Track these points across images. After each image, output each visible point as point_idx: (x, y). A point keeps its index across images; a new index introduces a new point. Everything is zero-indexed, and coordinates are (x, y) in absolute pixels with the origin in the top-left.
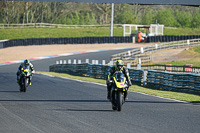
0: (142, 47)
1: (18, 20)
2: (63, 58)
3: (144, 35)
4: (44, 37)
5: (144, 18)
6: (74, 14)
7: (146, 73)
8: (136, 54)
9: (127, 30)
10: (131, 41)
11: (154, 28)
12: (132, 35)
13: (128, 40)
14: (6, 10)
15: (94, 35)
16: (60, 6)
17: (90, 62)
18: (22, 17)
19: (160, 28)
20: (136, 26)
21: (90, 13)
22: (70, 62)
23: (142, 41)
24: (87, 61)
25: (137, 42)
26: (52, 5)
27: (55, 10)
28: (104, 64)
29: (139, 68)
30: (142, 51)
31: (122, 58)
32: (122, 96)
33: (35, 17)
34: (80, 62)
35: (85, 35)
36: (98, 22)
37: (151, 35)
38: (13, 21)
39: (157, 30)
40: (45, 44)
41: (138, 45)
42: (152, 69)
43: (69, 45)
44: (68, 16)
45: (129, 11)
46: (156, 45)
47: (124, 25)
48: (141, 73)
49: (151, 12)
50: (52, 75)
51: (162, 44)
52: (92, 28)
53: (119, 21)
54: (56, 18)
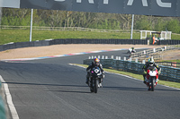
0: (154, 48)
1: (60, 24)
2: (94, 54)
3: (157, 39)
4: (80, 37)
5: (156, 26)
6: (104, 22)
8: (150, 53)
9: (143, 35)
10: (146, 44)
11: (164, 34)
12: (147, 39)
13: (144, 42)
14: (52, 16)
16: (93, 15)
17: (115, 58)
18: (64, 23)
19: (168, 34)
20: (151, 32)
21: (116, 21)
24: (112, 57)
25: (151, 44)
27: (89, 18)
28: (125, 59)
30: (154, 51)
31: (139, 55)
33: (74, 23)
34: (107, 58)
36: (122, 28)
37: (161, 39)
38: (57, 25)
39: (166, 35)
41: (151, 47)
42: (161, 65)
44: (99, 23)
45: (146, 21)
46: (165, 47)
47: (141, 31)
49: (162, 22)
50: (85, 67)
52: (117, 32)
53: (137, 27)
54: (90, 24)
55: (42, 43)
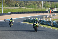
0: (51, 15)
1: (14, 6)
2: (28, 18)
3: (52, 11)
4: (22, 11)
5: (52, 6)
6: (31, 4)
7: (52, 22)
8: (49, 17)
10: (48, 13)
11: (55, 9)
12: (48, 11)
13: (47, 12)
14: (11, 3)
15: (37, 11)
16: (27, 2)
18: (15, 5)
19: (56, 9)
20: (50, 8)
21: (36, 4)
22: (30, 19)
23: (51, 13)
24: (35, 19)
25: (50, 13)
26: (25, 2)
27: (25, 3)
28: (40, 19)
29: (50, 21)
30: (51, 16)
31: (45, 18)
32: (37, 27)
33: (19, 5)
34: (33, 19)
35: (34, 11)
36: (38, 7)
37: (54, 11)
38: (13, 6)
40: (22, 13)
41: (50, 14)
42: (54, 21)
43: (29, 14)
44: (29, 5)
45: (47, 4)
46: (55, 14)
47: (46, 8)
48: (51, 22)
49: (54, 4)
50: (24, 23)
51: (57, 14)
52: (36, 9)
53: (44, 6)
55: (7, 14)
